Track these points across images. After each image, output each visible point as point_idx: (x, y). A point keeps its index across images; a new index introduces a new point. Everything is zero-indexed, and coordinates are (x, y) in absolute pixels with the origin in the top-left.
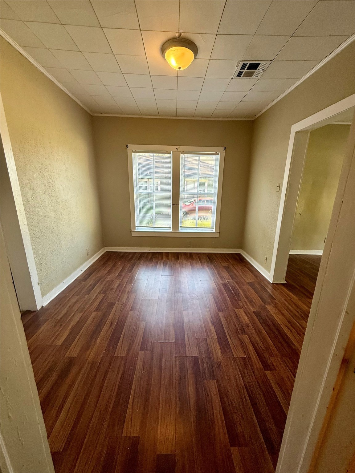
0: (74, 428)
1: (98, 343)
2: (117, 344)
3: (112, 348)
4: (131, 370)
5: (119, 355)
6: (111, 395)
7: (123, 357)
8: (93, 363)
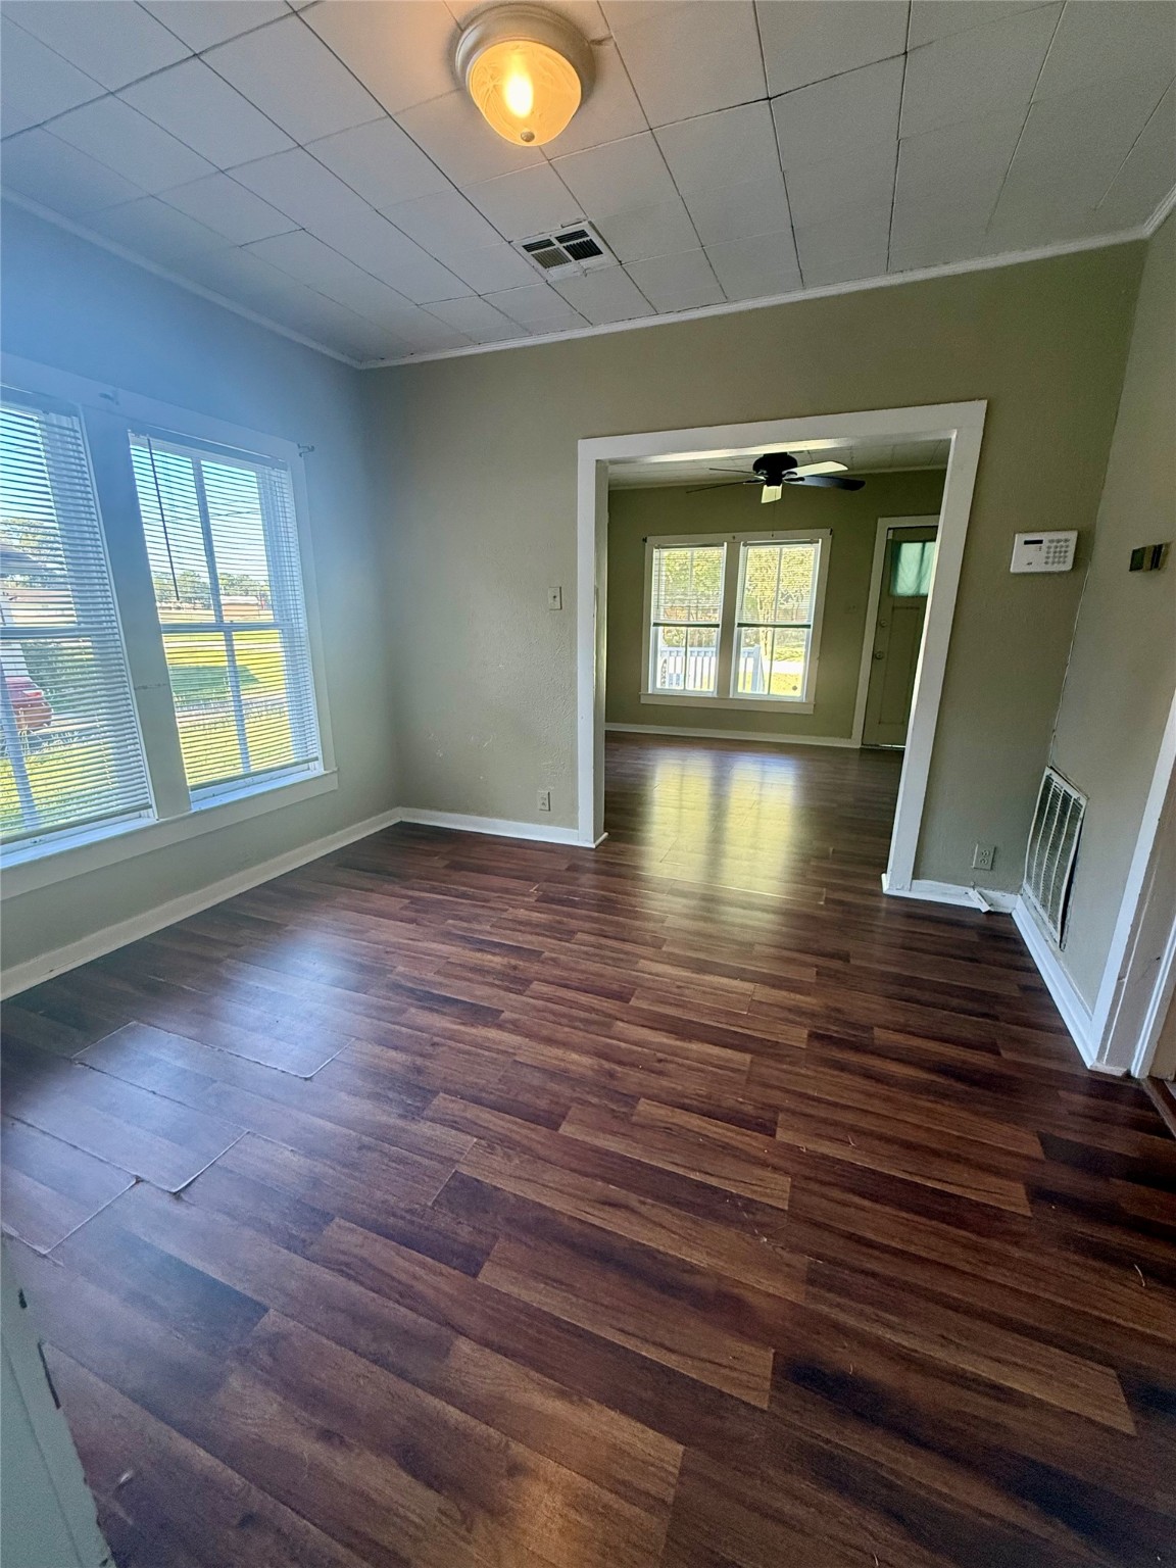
0: (1048, 1340)
1: (713, 1261)
2: (731, 1196)
3: (748, 1212)
4: (844, 1171)
5: (787, 1196)
6: (932, 1233)
7: (793, 1186)
8: (811, 1282)
